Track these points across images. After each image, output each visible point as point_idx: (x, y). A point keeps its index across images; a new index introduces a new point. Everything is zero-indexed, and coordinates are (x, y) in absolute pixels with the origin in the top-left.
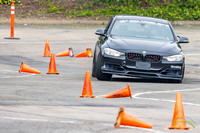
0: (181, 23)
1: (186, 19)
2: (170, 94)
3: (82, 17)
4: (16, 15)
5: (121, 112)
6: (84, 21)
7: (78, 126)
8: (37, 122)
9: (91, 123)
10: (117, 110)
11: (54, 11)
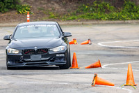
0: (129, 22)
1: (132, 19)
2: (124, 65)
3: (70, 20)
4: (30, 21)
5: (96, 76)
6: (71, 22)
7: (70, 86)
8: (45, 84)
9: (78, 84)
10: (93, 76)
11: (53, 17)
